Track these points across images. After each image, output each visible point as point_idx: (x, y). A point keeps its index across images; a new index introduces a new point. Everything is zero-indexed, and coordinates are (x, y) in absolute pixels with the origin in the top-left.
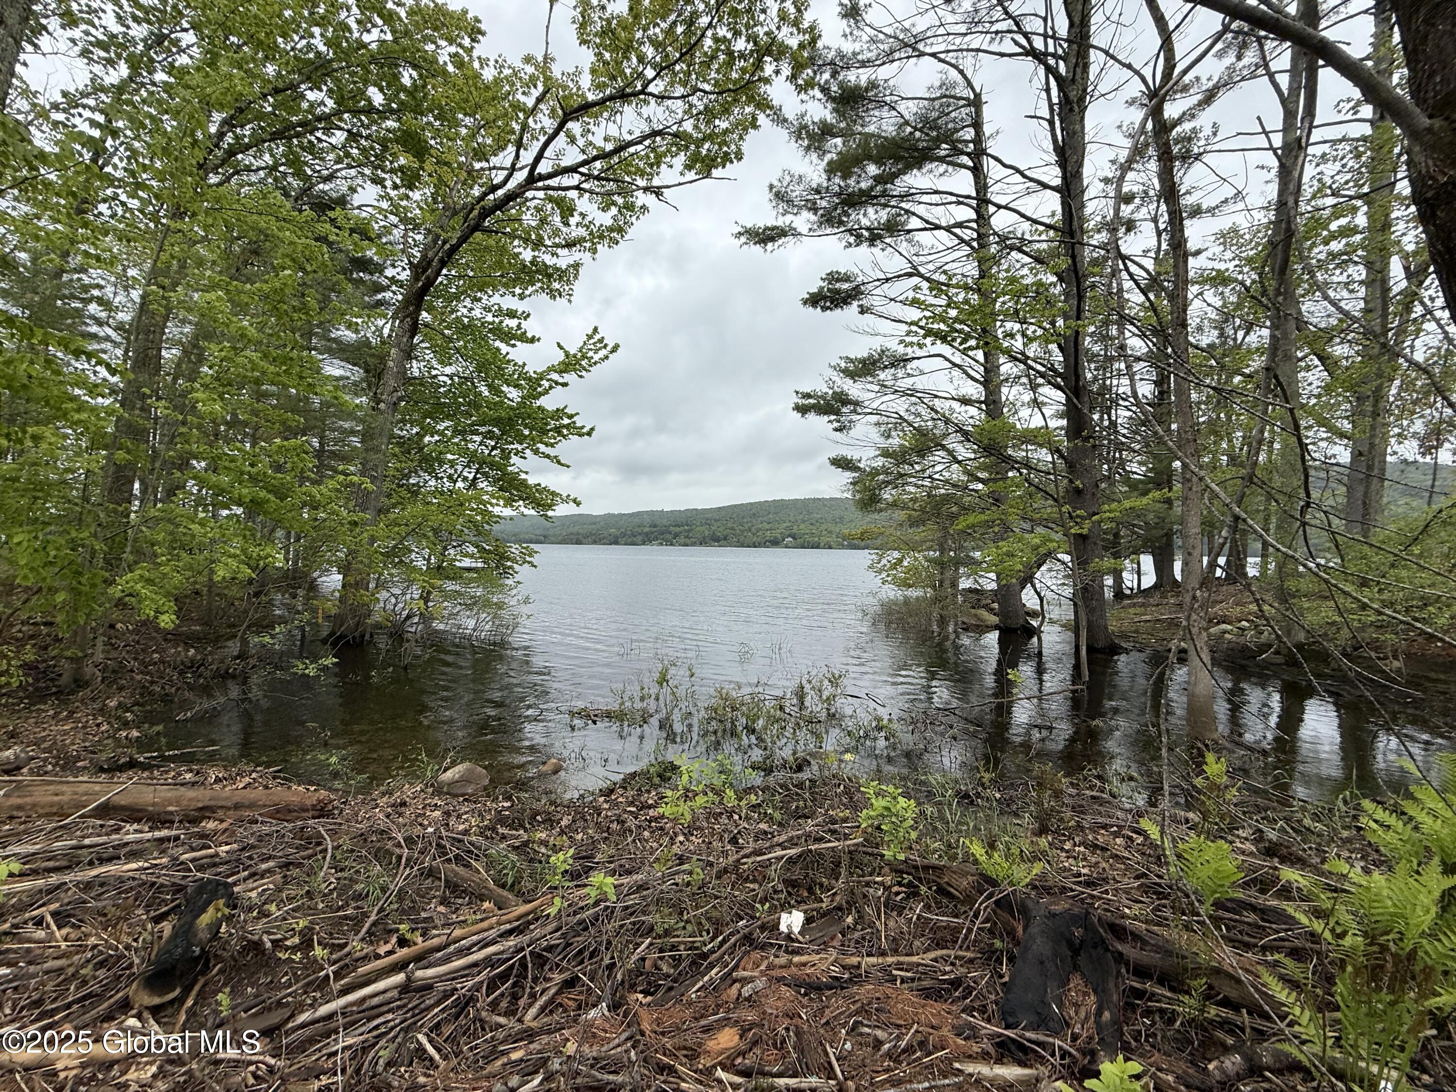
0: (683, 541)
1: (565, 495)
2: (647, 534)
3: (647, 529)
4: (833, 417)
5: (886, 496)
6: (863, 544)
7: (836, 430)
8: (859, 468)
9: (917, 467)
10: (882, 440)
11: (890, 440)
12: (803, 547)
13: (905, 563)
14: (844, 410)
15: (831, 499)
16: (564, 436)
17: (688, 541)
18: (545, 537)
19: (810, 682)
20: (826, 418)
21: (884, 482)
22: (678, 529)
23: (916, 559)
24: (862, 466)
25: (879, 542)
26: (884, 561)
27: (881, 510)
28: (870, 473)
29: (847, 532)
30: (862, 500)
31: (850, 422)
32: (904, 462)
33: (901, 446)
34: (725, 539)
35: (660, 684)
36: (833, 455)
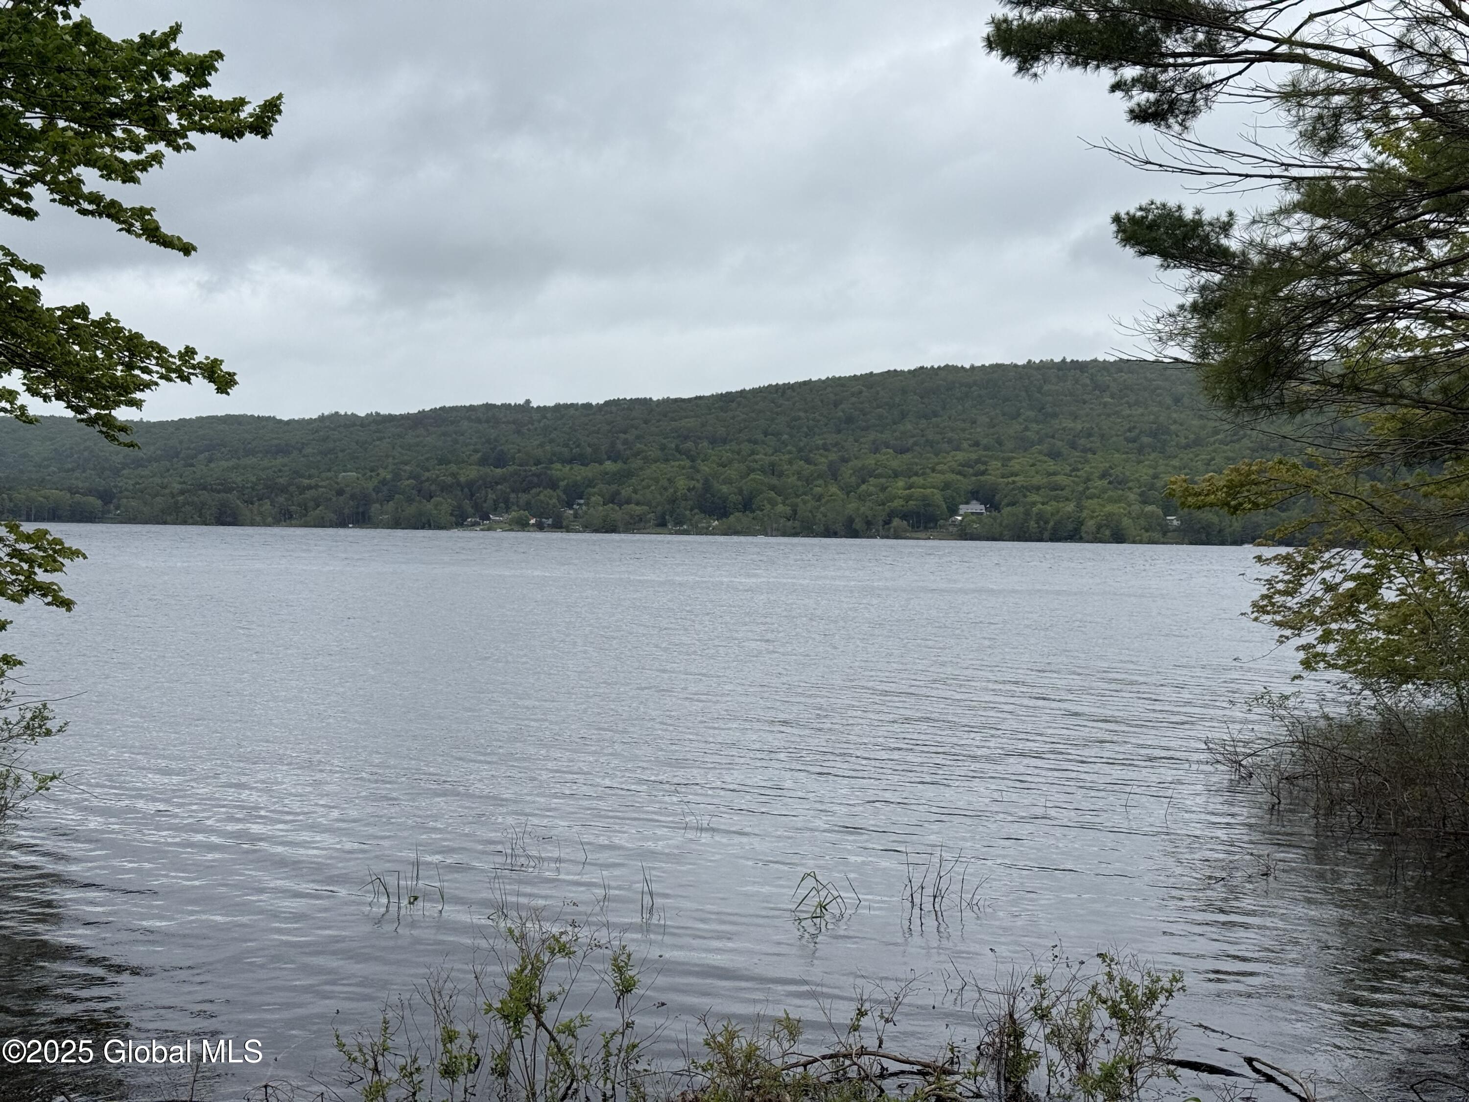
0: (599, 511)
1: (175, 347)
2: (471, 489)
3: (471, 473)
4: (1131, 72)
5: (1320, 354)
6: (1236, 523)
7: (1141, 115)
8: (1225, 253)
9: (1437, 249)
10: (1308, 154)
11: (1338, 156)
12: (1021, 534)
13: (1389, 595)
14: (1173, 43)
15: (1123, 365)
16: (172, 138)
17: (617, 514)
18: (106, 497)
19: (1042, 1014)
20: (1106, 75)
21: (1313, 303)
22: (580, 473)
23: (1428, 577)
24: (1233, 244)
25: (1295, 515)
26: (1311, 587)
27: (1299, 406)
28: (1263, 273)
29: (1175, 480)
30: (1229, 368)
31: (1196, 86)
32: (1389, 231)
33: (1378, 172)
34: (747, 505)
35: (513, 1018)
36: (1130, 206)
